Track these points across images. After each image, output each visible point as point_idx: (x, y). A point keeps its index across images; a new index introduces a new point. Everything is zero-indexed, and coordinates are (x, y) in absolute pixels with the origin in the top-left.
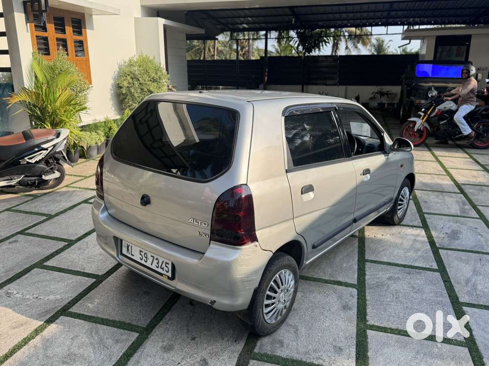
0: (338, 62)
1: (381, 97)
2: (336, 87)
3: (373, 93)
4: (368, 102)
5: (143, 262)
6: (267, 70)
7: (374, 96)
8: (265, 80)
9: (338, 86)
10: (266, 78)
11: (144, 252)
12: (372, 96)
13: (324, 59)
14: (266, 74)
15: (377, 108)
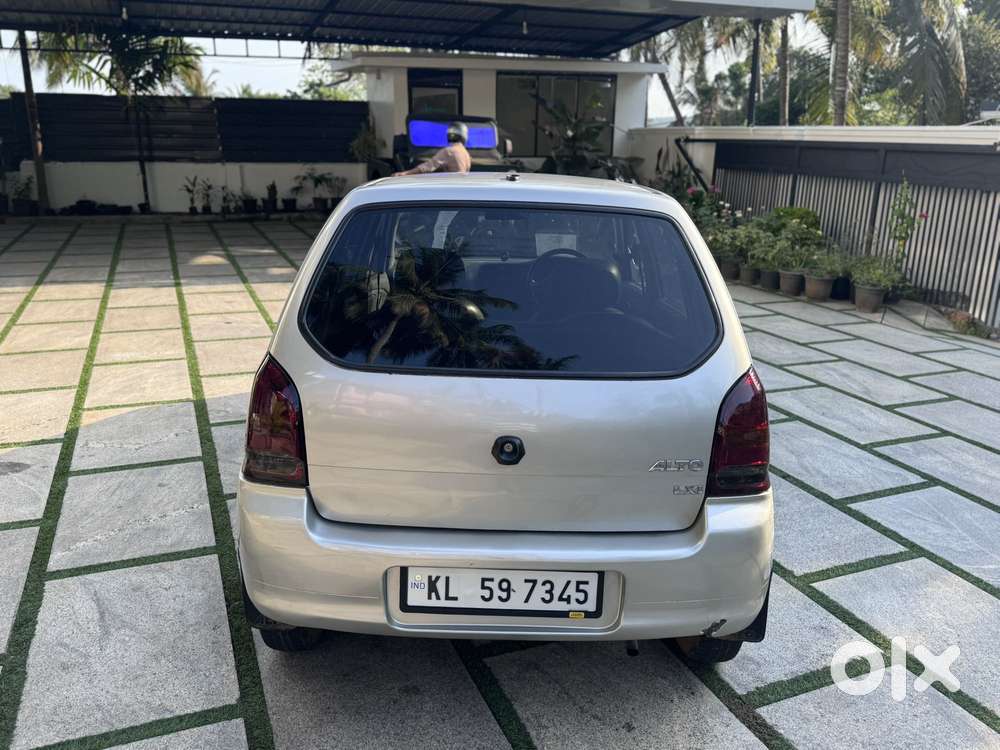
0: (215, 111)
1: (316, 186)
2: (218, 165)
3: (297, 178)
4: (292, 197)
5: (495, 604)
6: (38, 126)
7: (300, 183)
8: (37, 150)
9: (223, 163)
10: (40, 145)
11: (498, 576)
12: (295, 184)
13: (179, 104)
14: (39, 135)
15: (313, 207)
